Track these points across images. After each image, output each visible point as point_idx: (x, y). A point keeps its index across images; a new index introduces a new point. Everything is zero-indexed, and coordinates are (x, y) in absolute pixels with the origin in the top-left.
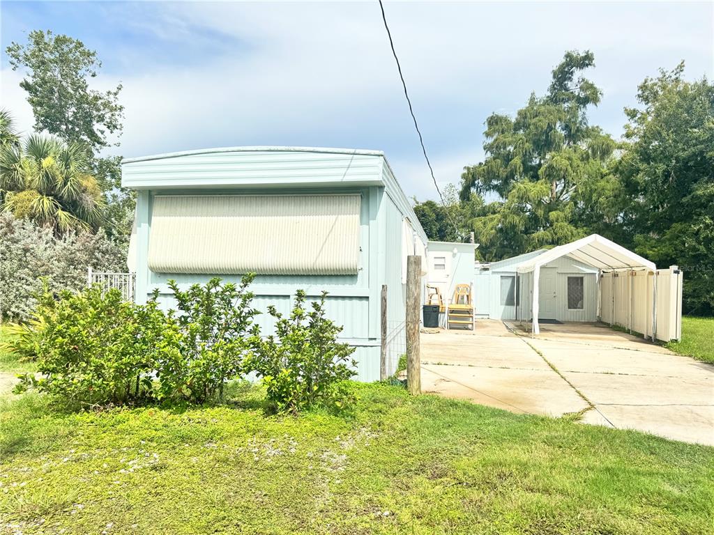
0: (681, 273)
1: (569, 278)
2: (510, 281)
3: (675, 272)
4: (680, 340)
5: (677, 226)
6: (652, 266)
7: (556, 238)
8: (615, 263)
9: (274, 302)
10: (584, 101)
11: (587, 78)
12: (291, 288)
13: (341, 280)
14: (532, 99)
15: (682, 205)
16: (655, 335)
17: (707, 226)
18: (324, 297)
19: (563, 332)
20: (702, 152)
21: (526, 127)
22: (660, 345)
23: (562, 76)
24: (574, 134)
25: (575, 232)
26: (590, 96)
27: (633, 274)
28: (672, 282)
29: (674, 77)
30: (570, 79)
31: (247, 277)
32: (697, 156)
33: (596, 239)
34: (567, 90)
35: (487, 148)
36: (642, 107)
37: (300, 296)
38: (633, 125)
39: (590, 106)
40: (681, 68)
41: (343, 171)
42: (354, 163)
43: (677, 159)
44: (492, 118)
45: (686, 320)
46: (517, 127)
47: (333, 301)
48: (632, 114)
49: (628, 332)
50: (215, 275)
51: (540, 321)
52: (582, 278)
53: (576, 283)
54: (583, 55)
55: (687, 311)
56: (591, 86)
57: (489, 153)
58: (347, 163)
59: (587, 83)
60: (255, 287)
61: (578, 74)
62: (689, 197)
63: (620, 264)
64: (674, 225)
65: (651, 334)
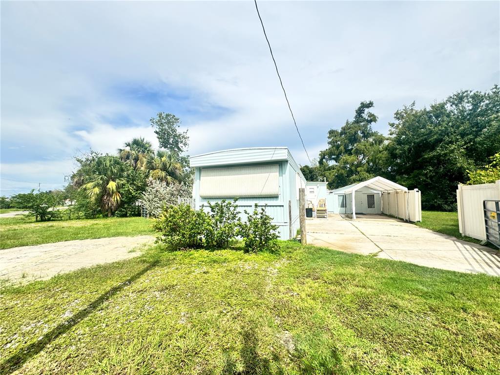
0: (420, 192)
1: (368, 195)
2: (342, 197)
3: (417, 191)
4: (421, 221)
5: (416, 172)
6: (406, 189)
7: (361, 179)
8: (388, 188)
9: (246, 208)
10: (370, 121)
11: (371, 112)
12: (252, 203)
13: (272, 199)
14: (347, 122)
15: (418, 162)
16: (409, 219)
17: (431, 171)
18: (266, 206)
19: (366, 218)
20: (426, 139)
21: (345, 133)
22: (412, 223)
23: (360, 112)
24: (366, 135)
25: (369, 176)
26: (373, 119)
27: (397, 193)
28: (416, 196)
29: (410, 108)
30: (363, 113)
31: (236, 199)
32: (424, 141)
33: (379, 178)
34: (362, 117)
35: (329, 143)
36: (397, 122)
37: (256, 206)
38: (393, 130)
39: (373, 123)
40: (414, 104)
41: (271, 156)
42: (276, 152)
43: (414, 143)
44: (330, 131)
45: (423, 212)
46: (341, 134)
47: (269, 207)
48: (392, 125)
49: (396, 218)
50: (224, 198)
51: (356, 214)
52: (373, 195)
53: (371, 198)
54: (368, 102)
55: (424, 208)
56: (373, 115)
57: (330, 145)
58: (273, 153)
59: (371, 114)
60: (239, 203)
61: (367, 110)
62: (421, 158)
63: (390, 189)
64: (415, 171)
65: (407, 219)
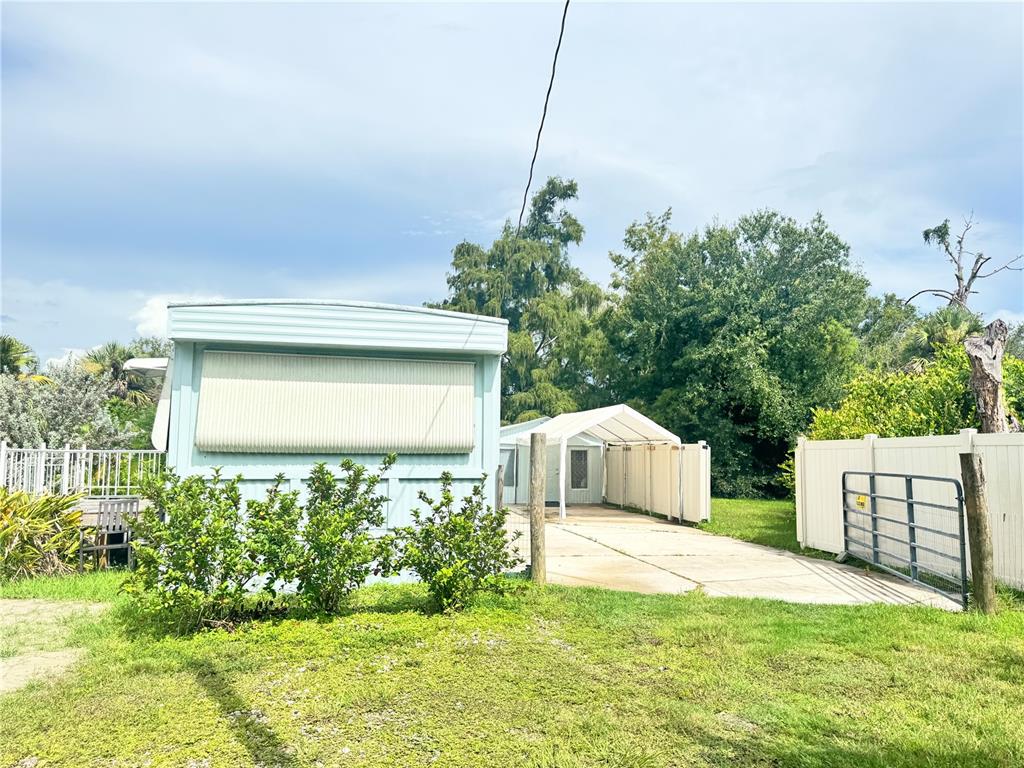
0: (709, 448)
1: (572, 452)
2: (508, 454)
4: (709, 520)
5: (668, 393)
6: (676, 440)
7: (539, 401)
10: (566, 238)
11: (570, 212)
14: (506, 229)
15: (670, 368)
16: (682, 516)
17: (700, 394)
19: (581, 515)
20: (693, 314)
21: (502, 263)
22: (692, 526)
23: (543, 204)
24: (554, 275)
25: (560, 394)
26: (571, 233)
27: (651, 448)
29: (660, 225)
30: (551, 210)
32: (689, 317)
34: (547, 222)
35: (452, 282)
36: (628, 254)
38: (622, 275)
39: (571, 244)
40: (668, 215)
41: (464, 338)
42: (476, 330)
43: (669, 318)
44: (463, 245)
45: (714, 500)
46: (491, 260)
48: (617, 260)
49: (646, 513)
52: (585, 452)
53: (579, 457)
54: (566, 183)
55: (715, 492)
56: (574, 223)
57: (453, 289)
59: (569, 217)
61: (560, 205)
62: (681, 360)
64: (665, 390)
65: (678, 516)
